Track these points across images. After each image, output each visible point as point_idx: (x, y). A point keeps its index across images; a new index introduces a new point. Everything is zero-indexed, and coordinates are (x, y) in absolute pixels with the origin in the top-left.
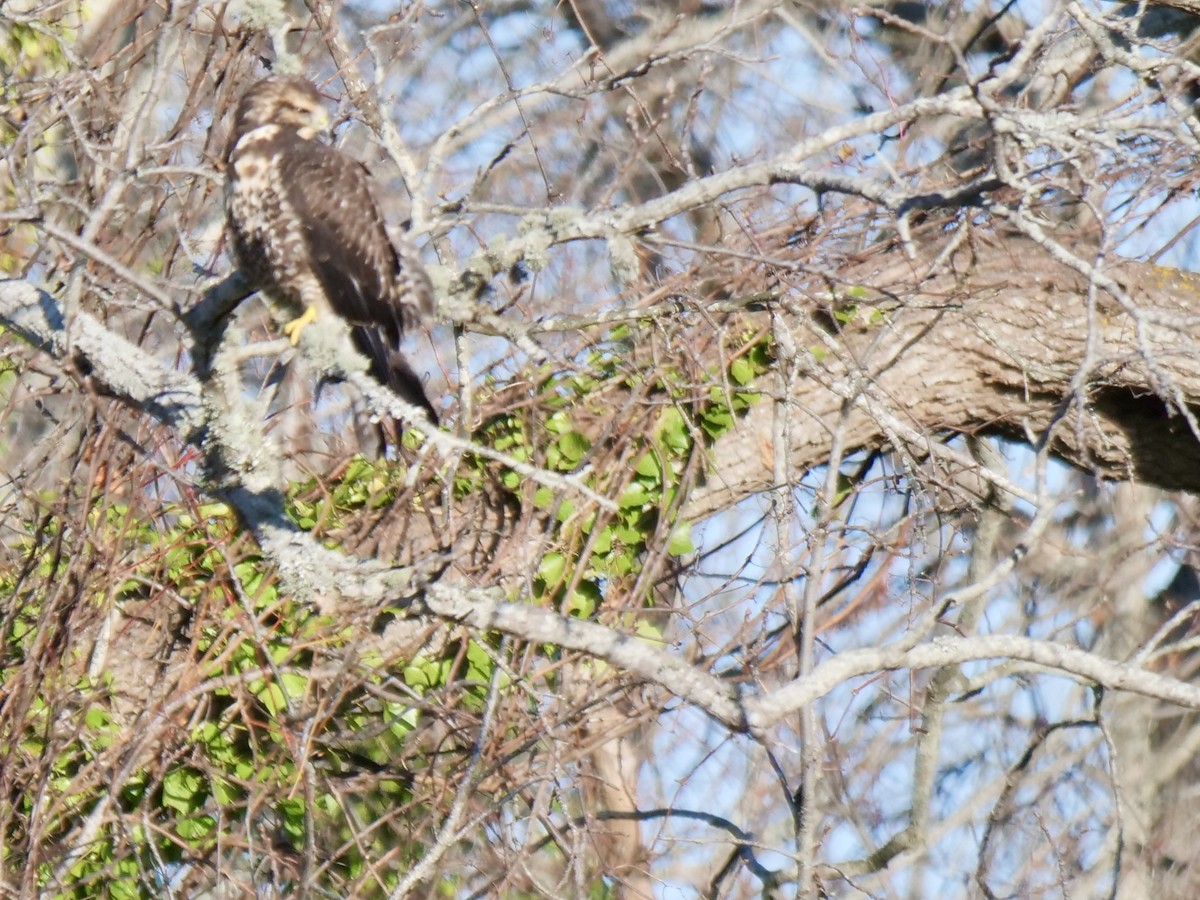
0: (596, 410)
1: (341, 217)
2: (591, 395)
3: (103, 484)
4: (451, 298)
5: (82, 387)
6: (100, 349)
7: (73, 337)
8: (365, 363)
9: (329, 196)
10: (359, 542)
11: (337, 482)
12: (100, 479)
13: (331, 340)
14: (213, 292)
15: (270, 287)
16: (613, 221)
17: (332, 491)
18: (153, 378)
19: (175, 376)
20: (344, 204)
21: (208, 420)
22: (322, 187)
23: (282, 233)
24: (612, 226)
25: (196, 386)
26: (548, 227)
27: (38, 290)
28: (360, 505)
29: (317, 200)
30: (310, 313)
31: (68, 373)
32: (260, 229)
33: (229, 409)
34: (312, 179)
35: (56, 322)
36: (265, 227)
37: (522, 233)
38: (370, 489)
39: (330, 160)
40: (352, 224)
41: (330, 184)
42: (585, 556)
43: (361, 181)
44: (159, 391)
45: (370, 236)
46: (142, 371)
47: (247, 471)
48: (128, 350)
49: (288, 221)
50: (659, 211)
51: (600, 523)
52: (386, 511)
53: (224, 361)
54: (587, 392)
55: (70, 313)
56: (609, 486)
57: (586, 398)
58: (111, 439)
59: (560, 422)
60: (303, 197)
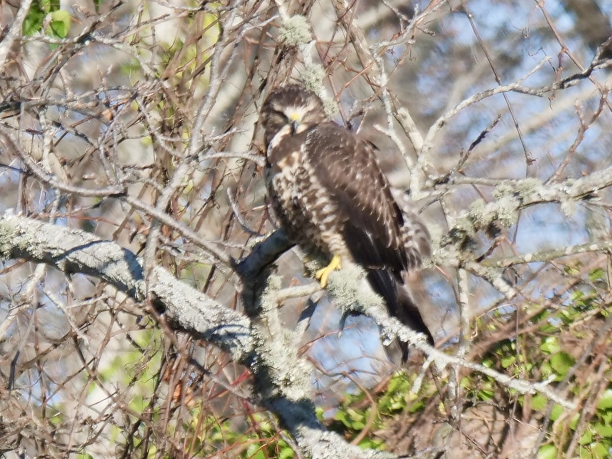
0: (579, 335)
1: (357, 186)
2: (575, 324)
3: (180, 398)
4: (442, 249)
5: (158, 323)
6: (171, 294)
7: (151, 285)
8: (378, 300)
9: (347, 171)
10: (399, 440)
11: (380, 394)
12: (177, 394)
13: (352, 283)
14: (258, 248)
15: (303, 242)
16: (566, 188)
17: (377, 401)
18: (212, 315)
19: (229, 313)
20: (358, 177)
21: (255, 346)
22: (341, 164)
23: (312, 199)
24: (565, 192)
25: (246, 321)
26: (516, 194)
27: (123, 249)
28: (399, 411)
29: (338, 175)
30: (335, 262)
31: (147, 312)
32: (296, 198)
33: (272, 338)
34: (334, 158)
35: (137, 273)
36: (300, 196)
37: (495, 199)
38: (406, 399)
39: (345, 141)
40: (365, 191)
41: (347, 161)
42: (572, 447)
43: (370, 156)
44: (217, 325)
45: (379, 199)
46: (204, 310)
47: (286, 386)
48: (193, 295)
49: (316, 191)
50: (601, 181)
51: (583, 421)
52: (419, 416)
53: (268, 300)
54: (572, 321)
55: (148, 266)
56: (589, 393)
57: (571, 326)
58: (184, 364)
59: (551, 345)
60: (327, 173)
